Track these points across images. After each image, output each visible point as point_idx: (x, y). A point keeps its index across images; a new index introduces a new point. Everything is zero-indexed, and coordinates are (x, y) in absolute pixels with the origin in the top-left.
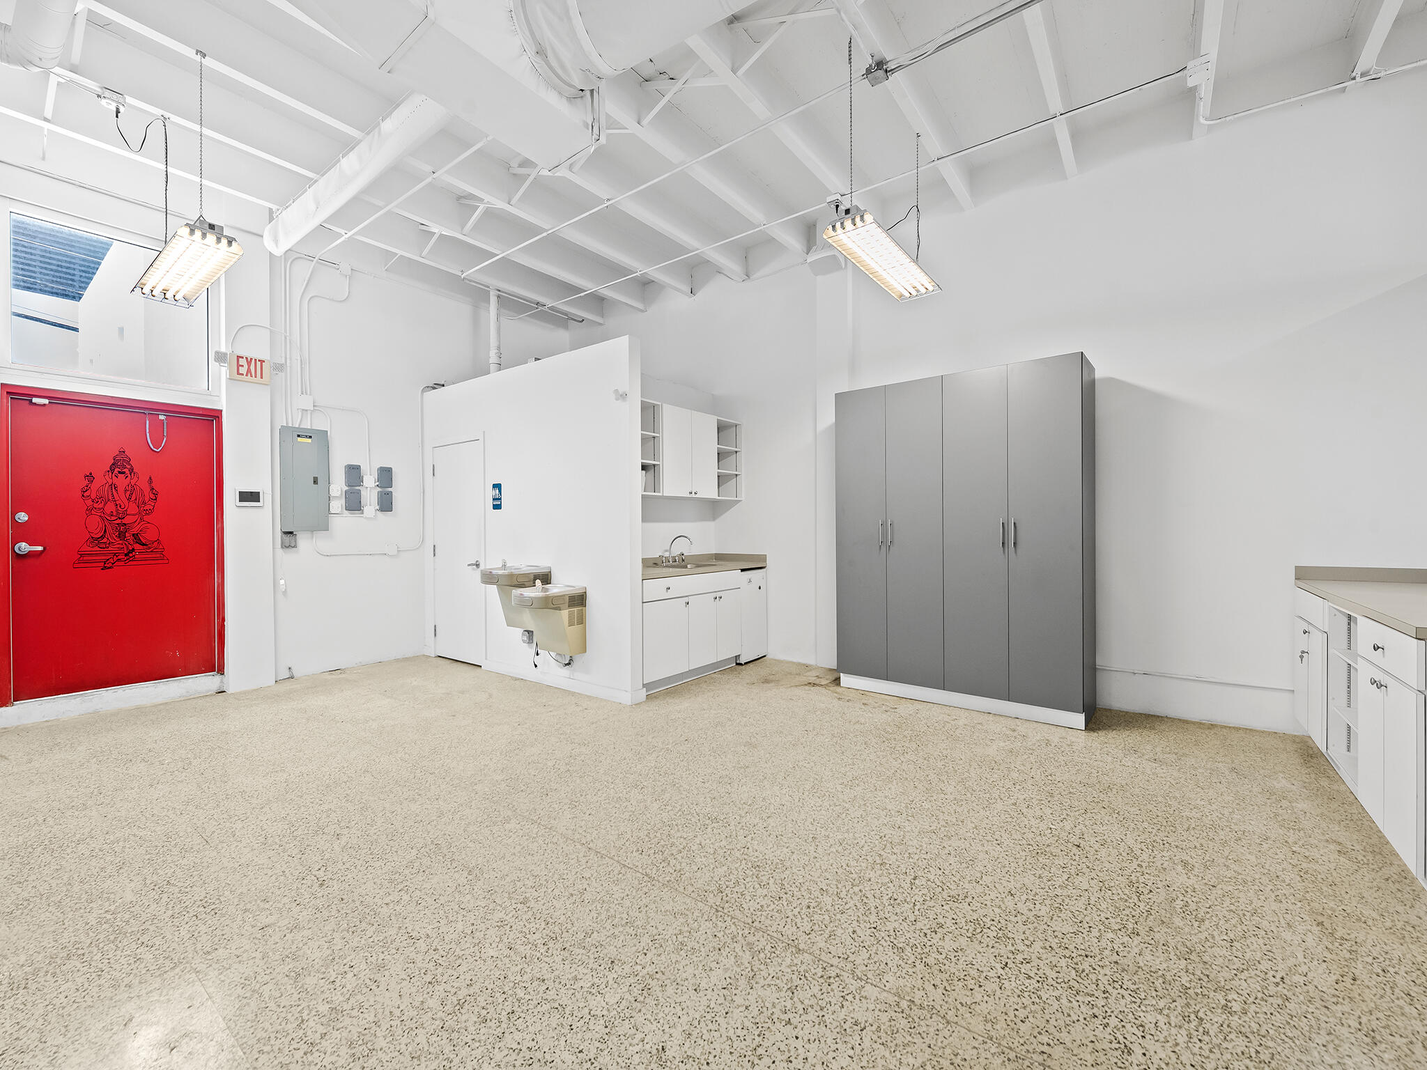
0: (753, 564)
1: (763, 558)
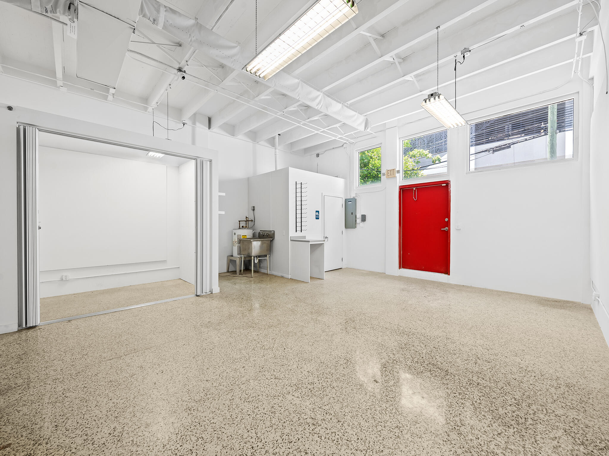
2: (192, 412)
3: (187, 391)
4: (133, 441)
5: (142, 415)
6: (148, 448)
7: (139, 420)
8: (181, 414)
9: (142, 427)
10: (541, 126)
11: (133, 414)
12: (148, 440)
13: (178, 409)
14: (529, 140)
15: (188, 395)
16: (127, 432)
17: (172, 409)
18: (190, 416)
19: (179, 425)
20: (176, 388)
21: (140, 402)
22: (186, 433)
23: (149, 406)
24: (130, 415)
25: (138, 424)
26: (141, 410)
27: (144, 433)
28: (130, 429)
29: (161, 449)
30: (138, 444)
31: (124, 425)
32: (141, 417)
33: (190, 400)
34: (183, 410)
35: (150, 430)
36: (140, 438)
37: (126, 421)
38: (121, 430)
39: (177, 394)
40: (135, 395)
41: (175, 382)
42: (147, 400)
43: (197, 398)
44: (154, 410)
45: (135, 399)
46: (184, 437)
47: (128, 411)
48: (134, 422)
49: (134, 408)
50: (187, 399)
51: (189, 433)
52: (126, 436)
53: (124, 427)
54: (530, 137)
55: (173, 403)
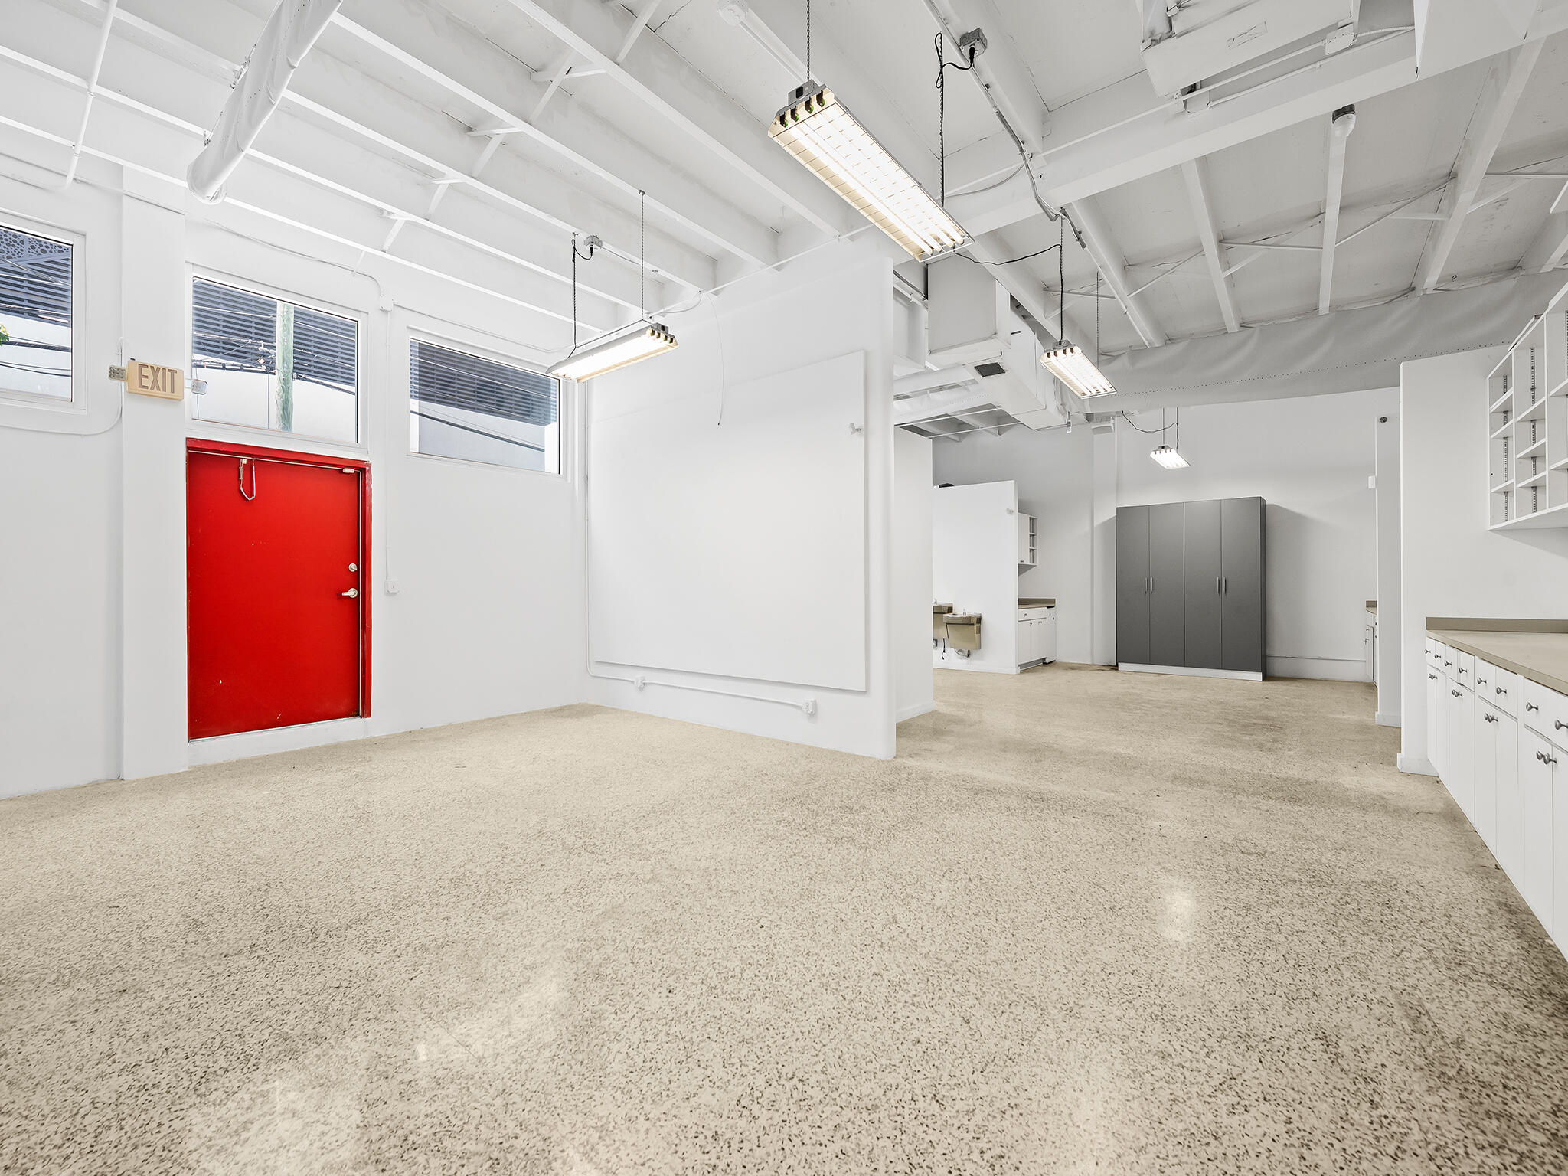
0: (1050, 603)
1: (1053, 601)
2: (1071, 1004)
3: (1025, 1043)
4: (1208, 1055)
5: (1157, 1085)
6: (1189, 1024)
7: (1171, 1081)
8: (1092, 1017)
9: (1177, 1061)
10: (260, 348)
11: (1176, 1108)
12: (1180, 1034)
13: (1085, 1030)
14: (231, 369)
15: (1039, 1034)
16: (1208, 1079)
17: (1095, 1041)
18: (1081, 1003)
19: (1114, 1009)
20: (1037, 1070)
21: (1138, 1122)
22: (1117, 992)
23: (1130, 1091)
24: (1182, 1112)
25: (1179, 1075)
26: (1153, 1098)
27: (1179, 1048)
28: (1201, 1079)
29: (1171, 1007)
30: (1201, 1043)
31: (1210, 1100)
32: (1163, 1083)
33: (1048, 1022)
34: (1079, 1020)
35: (1166, 1044)
36: (1191, 1048)
37: (1200, 1106)
38: (1218, 1094)
39: (1051, 1056)
40: (1133, 1159)
41: (1016, 1089)
42: (1120, 1112)
43: (1033, 1014)
44: (1128, 1071)
45: (1143, 1142)
46: (1124, 991)
47: (1181, 1126)
48: (1184, 1087)
49: (1163, 1120)
50: (1051, 1030)
51: (1112, 988)
52: (1214, 1073)
53: (1209, 1096)
54: (233, 365)
55: (1080, 1048)
